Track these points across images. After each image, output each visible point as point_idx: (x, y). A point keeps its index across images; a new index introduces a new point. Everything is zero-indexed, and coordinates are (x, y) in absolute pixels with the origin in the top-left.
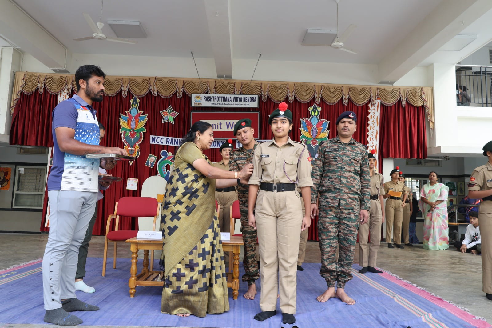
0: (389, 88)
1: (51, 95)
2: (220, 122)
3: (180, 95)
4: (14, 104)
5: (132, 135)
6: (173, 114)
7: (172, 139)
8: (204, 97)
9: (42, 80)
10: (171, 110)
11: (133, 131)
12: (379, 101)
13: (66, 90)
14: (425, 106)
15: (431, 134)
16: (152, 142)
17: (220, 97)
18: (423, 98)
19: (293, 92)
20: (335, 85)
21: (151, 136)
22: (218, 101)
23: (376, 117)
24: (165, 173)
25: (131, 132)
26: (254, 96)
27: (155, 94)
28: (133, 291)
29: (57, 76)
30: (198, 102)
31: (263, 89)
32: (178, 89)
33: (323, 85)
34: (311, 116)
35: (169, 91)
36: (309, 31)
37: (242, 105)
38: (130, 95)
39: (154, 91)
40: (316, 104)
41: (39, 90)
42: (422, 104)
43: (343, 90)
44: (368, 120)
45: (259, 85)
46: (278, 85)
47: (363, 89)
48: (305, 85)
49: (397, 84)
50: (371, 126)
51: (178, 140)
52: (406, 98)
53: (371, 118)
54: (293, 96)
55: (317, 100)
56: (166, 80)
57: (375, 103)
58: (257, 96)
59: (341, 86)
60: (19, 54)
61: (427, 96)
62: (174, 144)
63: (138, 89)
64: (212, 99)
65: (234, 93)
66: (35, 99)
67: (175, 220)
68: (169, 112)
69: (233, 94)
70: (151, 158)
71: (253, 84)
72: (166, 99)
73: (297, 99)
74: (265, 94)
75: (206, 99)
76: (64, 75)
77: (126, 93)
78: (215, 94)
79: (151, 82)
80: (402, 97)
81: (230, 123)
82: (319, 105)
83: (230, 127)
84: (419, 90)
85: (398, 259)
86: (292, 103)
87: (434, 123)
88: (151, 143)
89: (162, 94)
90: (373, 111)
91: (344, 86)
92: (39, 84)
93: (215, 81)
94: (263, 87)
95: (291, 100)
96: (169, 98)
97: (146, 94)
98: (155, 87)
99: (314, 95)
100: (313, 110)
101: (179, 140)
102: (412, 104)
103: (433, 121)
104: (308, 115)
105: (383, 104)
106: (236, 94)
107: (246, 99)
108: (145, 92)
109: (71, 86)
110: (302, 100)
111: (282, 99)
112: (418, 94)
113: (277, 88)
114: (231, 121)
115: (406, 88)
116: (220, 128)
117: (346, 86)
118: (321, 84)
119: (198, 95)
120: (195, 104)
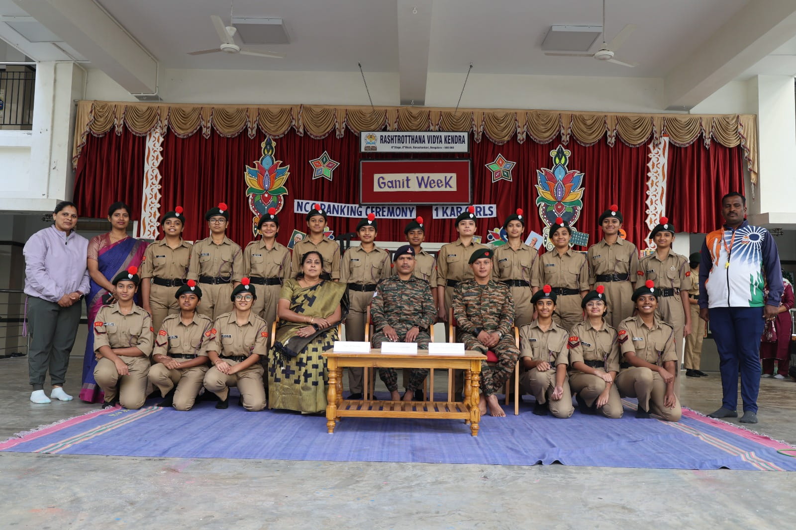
0: (683, 117)
1: (134, 136)
2: (407, 177)
3: (340, 133)
4: (77, 153)
5: (266, 200)
6: (330, 165)
7: (330, 206)
8: (381, 136)
9: (120, 113)
10: (326, 159)
11: (266, 193)
12: (667, 139)
13: (159, 128)
14: (743, 146)
15: (753, 192)
16: (298, 210)
17: (406, 136)
18: (740, 134)
19: (524, 126)
20: (594, 114)
21: (296, 201)
22: (403, 143)
23: (660, 166)
25: (263, 195)
26: (462, 134)
27: (301, 133)
28: (332, 424)
29: (143, 106)
30: (371, 145)
31: (475, 123)
32: (337, 124)
33: (574, 113)
34: (555, 165)
35: (322, 128)
36: (554, 29)
37: (443, 148)
38: (260, 135)
39: (298, 128)
40: (563, 145)
41: (117, 129)
42: (738, 143)
43: (607, 121)
44: (648, 171)
45: (468, 116)
46: (500, 115)
47: (640, 121)
48: (543, 115)
49: (697, 110)
50: (653, 181)
52: (711, 133)
53: (653, 168)
54: (525, 133)
55: (564, 138)
56: (319, 110)
57: (660, 143)
58: (466, 134)
59: (603, 114)
60: (81, 71)
61: (746, 130)
62: (333, 213)
63: (273, 125)
64: (392, 139)
65: (428, 130)
66: (110, 144)
68: (323, 161)
69: (426, 131)
70: (296, 235)
71: (458, 114)
72: (319, 140)
73: (532, 137)
74: (479, 129)
75: (383, 140)
76: (155, 105)
77: (254, 132)
78: (398, 131)
79: (294, 113)
80: (705, 131)
81: (423, 178)
82: (567, 147)
83: (423, 185)
84: (733, 119)
86: (523, 143)
87: (757, 175)
88: (296, 211)
89: (312, 132)
90: (657, 156)
91: (609, 115)
92: (116, 119)
93: (398, 110)
94: (475, 118)
95: (521, 139)
96: (323, 139)
97: (286, 133)
98: (300, 122)
99: (559, 131)
100: (557, 155)
101: (341, 206)
102: (722, 143)
103: (757, 172)
104: (549, 164)
105: (673, 143)
106: (432, 131)
107: (449, 139)
108: (285, 129)
109: (166, 122)
110: (538, 139)
111: (506, 139)
112: (732, 127)
113: (498, 120)
114: (426, 175)
115: (712, 117)
116: (408, 187)
117: (612, 114)
118: (571, 113)
119: (371, 133)
120: (366, 148)
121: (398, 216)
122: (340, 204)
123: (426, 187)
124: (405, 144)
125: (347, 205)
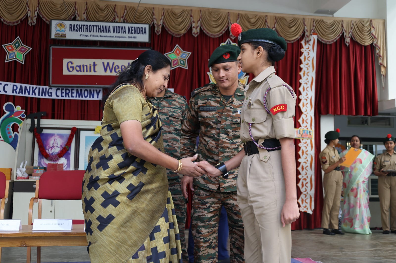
0: (328, 19)
2: (94, 63)
3: (32, 21)
6: (23, 50)
7: (21, 87)
8: (70, 25)
12: (315, 37)
14: (375, 44)
15: (383, 82)
17: (93, 26)
18: (372, 35)
19: (198, 21)
20: (256, 13)
22: (90, 32)
23: (311, 59)
24: (11, 137)
26: (143, 26)
30: (61, 33)
31: (155, 17)
32: (29, 12)
33: (240, 12)
35: (15, 16)
37: (126, 37)
40: (231, 39)
42: (371, 42)
43: (267, 20)
44: (301, 63)
45: (150, 10)
46: (178, 11)
47: (295, 20)
48: (215, 13)
49: (339, 14)
50: (304, 72)
51: (30, 87)
52: (351, 33)
53: (305, 60)
54: (199, 28)
57: (310, 40)
58: (147, 26)
59: (264, 15)
61: (377, 32)
62: (25, 94)
64: (81, 28)
65: (114, 21)
67: (110, 206)
69: (112, 22)
71: (141, 9)
72: (12, 26)
73: (204, 31)
74: (159, 23)
75: (72, 28)
78: (86, 21)
80: (346, 32)
81: (108, 64)
83: (108, 70)
84: (367, 23)
85: (343, 250)
86: (197, 36)
87: (386, 68)
89: (6, 19)
90: (308, 50)
91: (269, 15)
93: (86, 2)
94: (156, 13)
95: (196, 32)
96: (16, 26)
99: (228, 27)
101: (33, 88)
102: (359, 42)
103: (385, 66)
105: (321, 40)
106: (117, 22)
107: (132, 30)
110: (210, 33)
111: (183, 32)
112: (366, 29)
113: (176, 15)
114: (111, 61)
115: (351, 20)
116: (95, 71)
117: (272, 15)
118: (237, 12)
119: (61, 22)
120: (56, 35)
121: (86, 97)
122: (31, 86)
123: (111, 71)
124: (92, 33)
125: (38, 86)
